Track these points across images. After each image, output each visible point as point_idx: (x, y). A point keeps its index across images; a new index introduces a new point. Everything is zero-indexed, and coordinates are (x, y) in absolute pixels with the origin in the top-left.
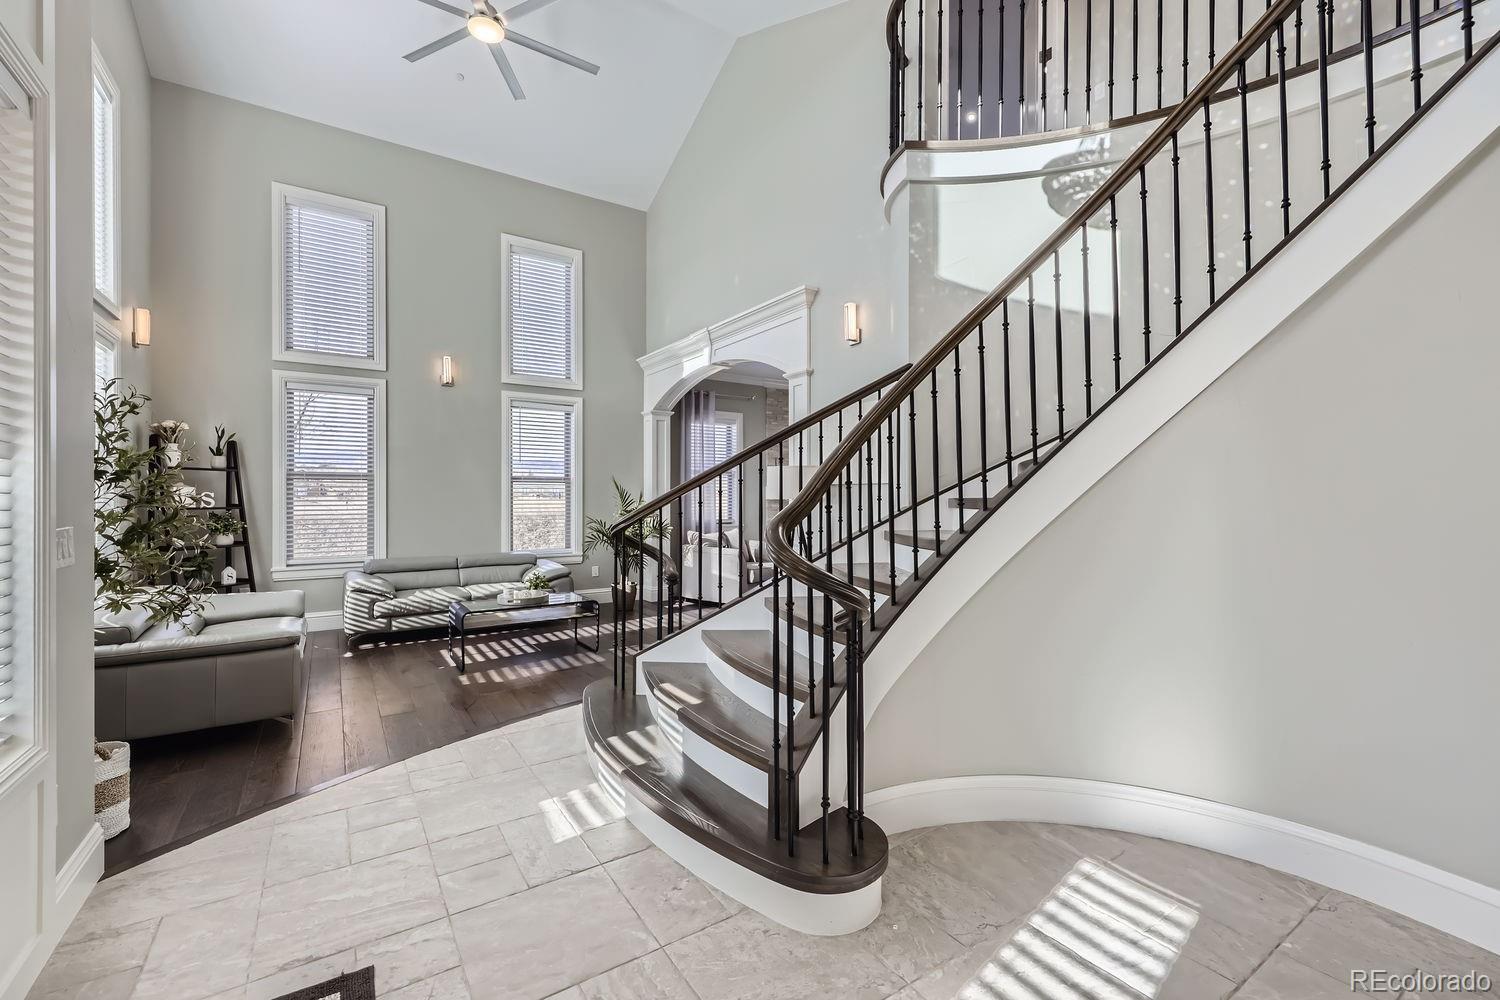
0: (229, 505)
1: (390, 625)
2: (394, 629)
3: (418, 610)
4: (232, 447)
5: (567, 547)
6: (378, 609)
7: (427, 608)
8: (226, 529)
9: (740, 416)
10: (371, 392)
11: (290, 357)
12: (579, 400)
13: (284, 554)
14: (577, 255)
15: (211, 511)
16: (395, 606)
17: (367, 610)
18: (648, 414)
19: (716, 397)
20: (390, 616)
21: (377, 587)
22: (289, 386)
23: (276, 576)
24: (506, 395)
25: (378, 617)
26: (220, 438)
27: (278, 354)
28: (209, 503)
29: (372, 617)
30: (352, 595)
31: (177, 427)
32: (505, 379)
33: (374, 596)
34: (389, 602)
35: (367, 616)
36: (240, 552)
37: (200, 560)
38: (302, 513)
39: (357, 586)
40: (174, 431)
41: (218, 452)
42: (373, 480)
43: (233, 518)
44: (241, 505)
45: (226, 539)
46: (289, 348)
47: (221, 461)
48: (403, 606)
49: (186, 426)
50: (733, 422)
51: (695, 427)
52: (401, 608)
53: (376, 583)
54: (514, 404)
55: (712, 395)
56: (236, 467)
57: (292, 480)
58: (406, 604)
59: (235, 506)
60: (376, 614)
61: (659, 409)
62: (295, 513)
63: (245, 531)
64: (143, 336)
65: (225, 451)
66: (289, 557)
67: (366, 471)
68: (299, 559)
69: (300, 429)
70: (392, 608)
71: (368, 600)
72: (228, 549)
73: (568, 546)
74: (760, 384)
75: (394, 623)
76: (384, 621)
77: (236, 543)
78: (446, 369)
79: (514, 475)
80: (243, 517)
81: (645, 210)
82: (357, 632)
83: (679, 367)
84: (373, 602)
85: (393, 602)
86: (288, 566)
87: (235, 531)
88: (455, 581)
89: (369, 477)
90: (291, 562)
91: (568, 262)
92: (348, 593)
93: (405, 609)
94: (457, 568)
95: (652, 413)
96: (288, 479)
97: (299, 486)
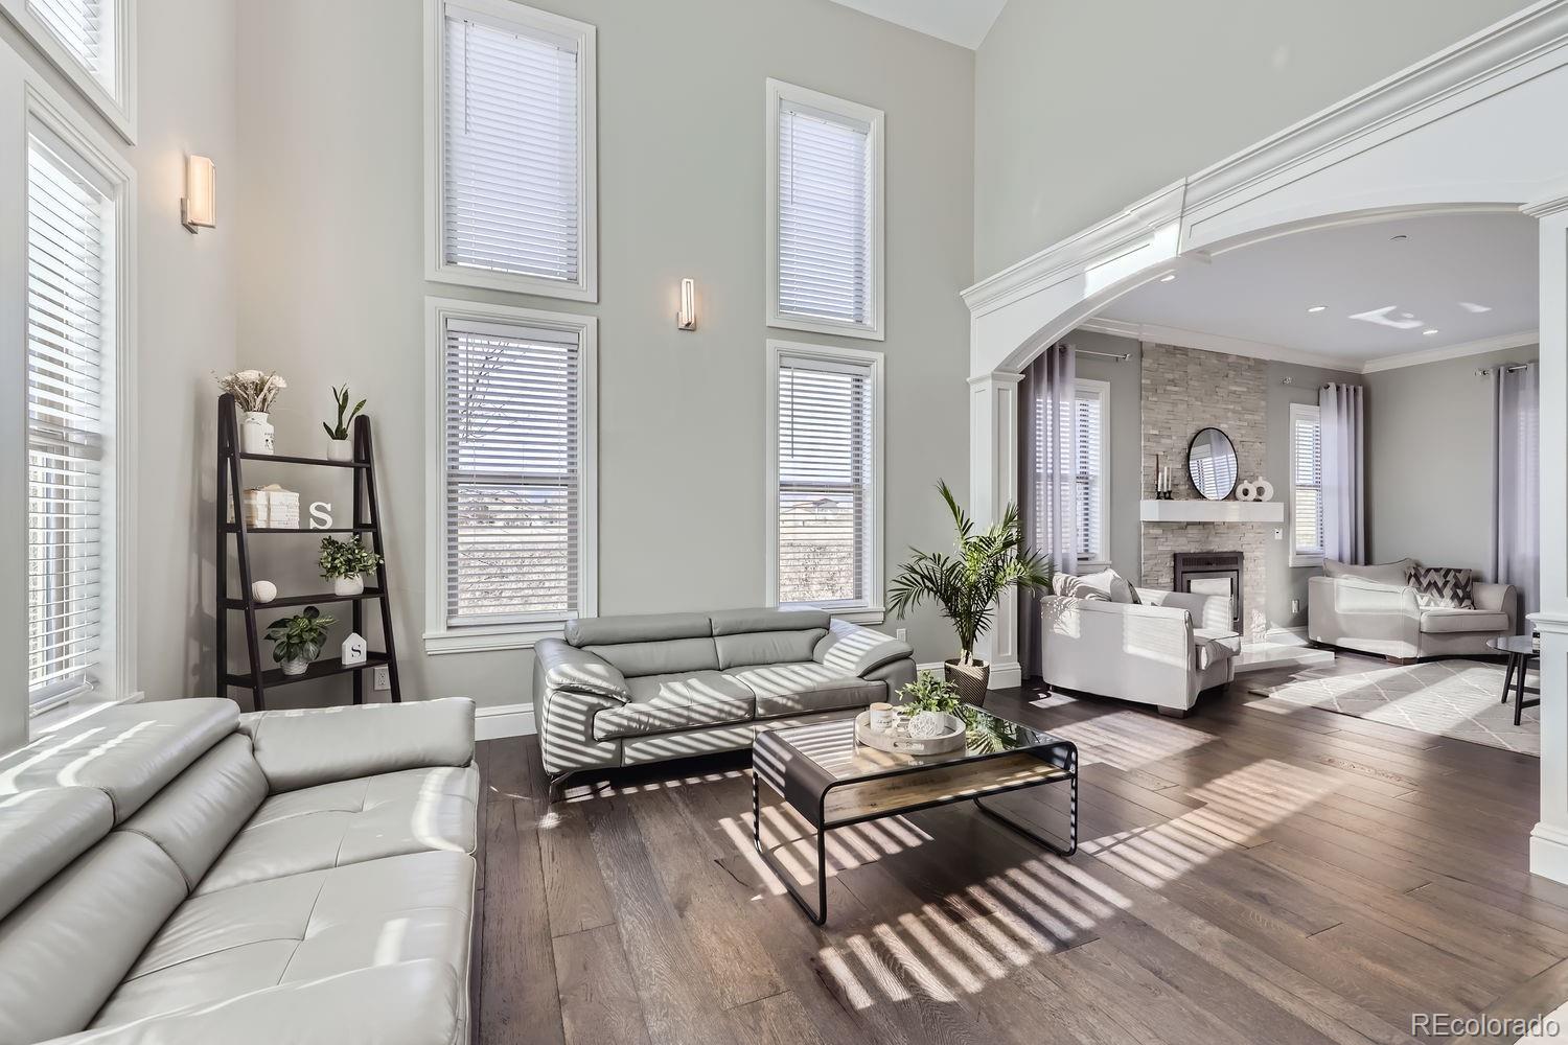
0: (359, 528)
1: (620, 753)
2: (628, 761)
3: (668, 726)
4: (362, 424)
5: (857, 598)
6: (601, 727)
7: (683, 721)
8: (350, 566)
9: (1106, 385)
10: (573, 338)
11: (448, 275)
12: (879, 357)
13: (444, 608)
14: (876, 120)
15: (327, 535)
16: (630, 719)
17: (581, 728)
18: (980, 380)
19: (1078, 356)
20: (621, 737)
21: (599, 682)
22: (452, 325)
23: (431, 647)
24: (772, 344)
25: (600, 740)
26: (342, 409)
27: (434, 270)
28: (322, 522)
29: (591, 740)
30: (558, 699)
31: (263, 383)
32: (770, 322)
33: (594, 700)
34: (619, 709)
35: (582, 738)
36: (373, 606)
37: (304, 623)
38: (471, 539)
39: (566, 682)
40: (259, 388)
41: (340, 434)
42: (575, 486)
43: (361, 549)
44: (374, 526)
45: (349, 585)
46: (450, 262)
47: (344, 450)
48: (644, 719)
49: (280, 382)
50: (1094, 395)
51: (1043, 403)
52: (639, 722)
53: (595, 674)
54: (786, 361)
55: (1072, 350)
56: (368, 460)
57: (456, 483)
58: (649, 715)
59: (367, 527)
60: (598, 734)
61: (1003, 369)
62: (460, 539)
63: (381, 569)
64: (201, 208)
65: (351, 431)
66: (452, 613)
67: (565, 471)
68: (466, 616)
69: (468, 424)
70: (625, 722)
71: (585, 708)
72: (356, 601)
73: (858, 595)
74: (1132, 334)
75: (628, 751)
76: (611, 746)
77: (368, 592)
78: (685, 302)
79: (782, 478)
80: (378, 549)
81: (974, 49)
82: (564, 770)
83: (1079, 279)
84: (592, 711)
85: (626, 711)
86: (449, 628)
87: (364, 570)
88: (709, 660)
89: (569, 482)
90: (454, 622)
91: (862, 129)
92: (549, 693)
93: (647, 724)
94: (711, 636)
95: (994, 377)
96: (450, 484)
97: (466, 497)
